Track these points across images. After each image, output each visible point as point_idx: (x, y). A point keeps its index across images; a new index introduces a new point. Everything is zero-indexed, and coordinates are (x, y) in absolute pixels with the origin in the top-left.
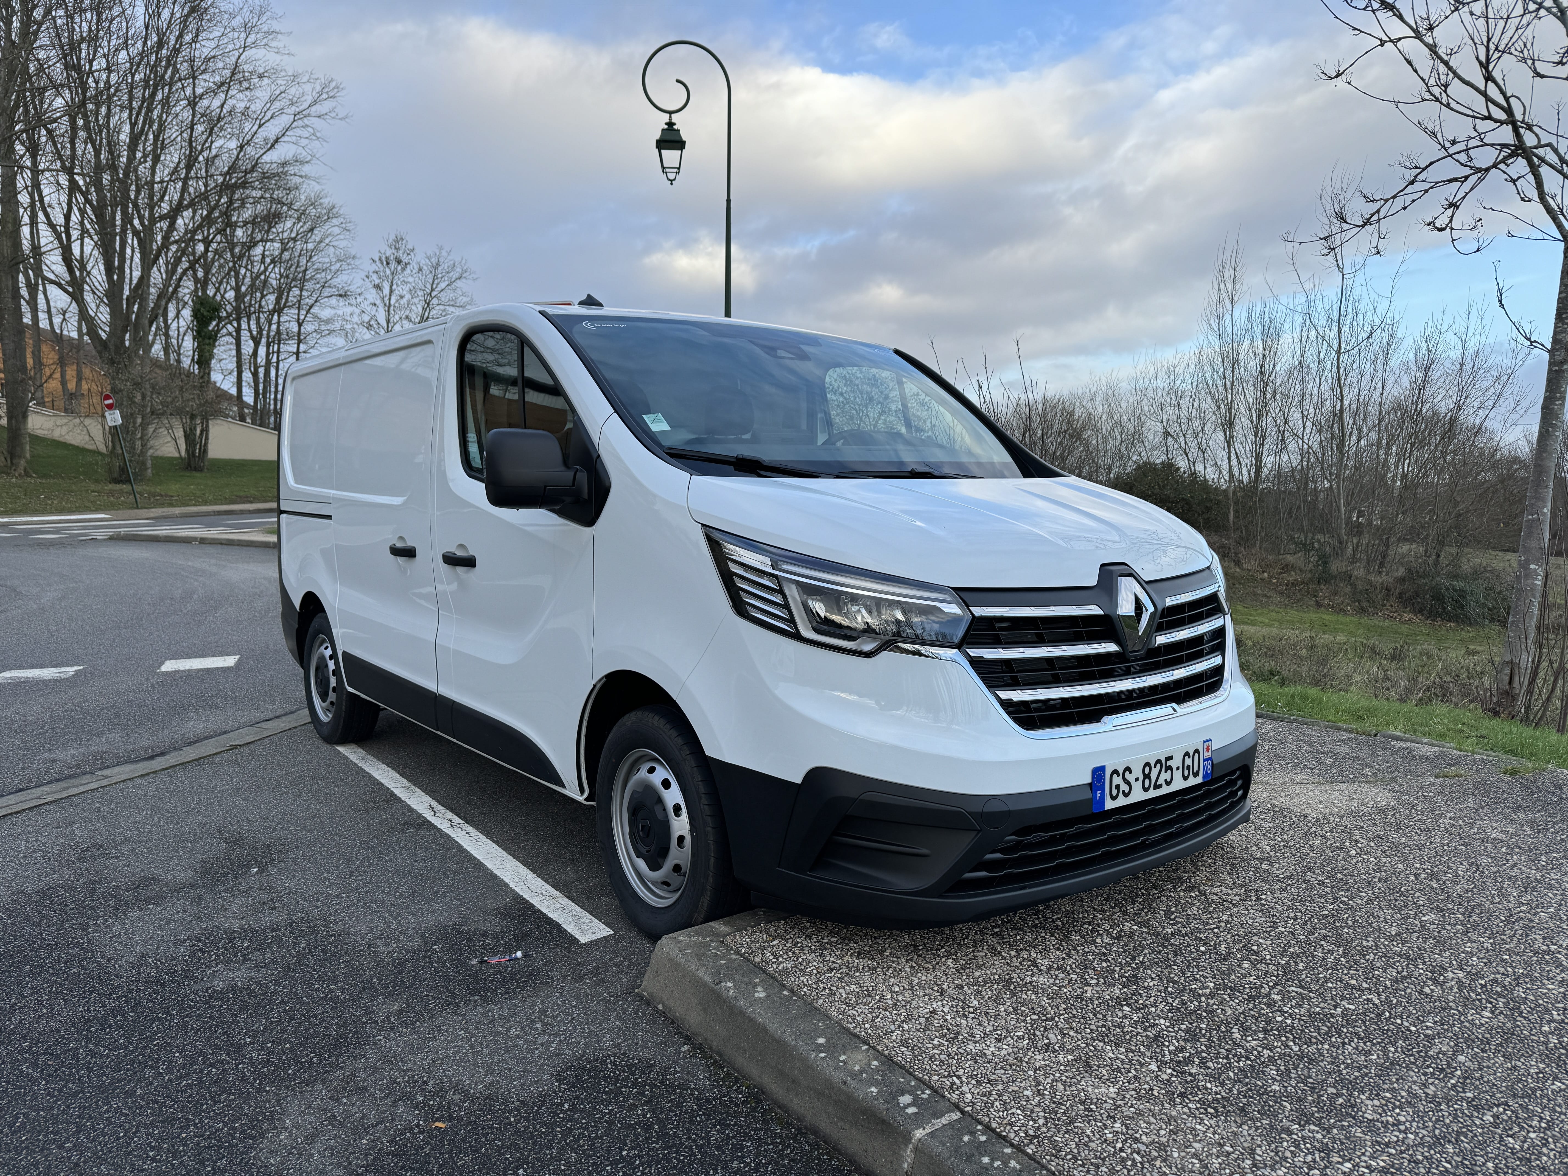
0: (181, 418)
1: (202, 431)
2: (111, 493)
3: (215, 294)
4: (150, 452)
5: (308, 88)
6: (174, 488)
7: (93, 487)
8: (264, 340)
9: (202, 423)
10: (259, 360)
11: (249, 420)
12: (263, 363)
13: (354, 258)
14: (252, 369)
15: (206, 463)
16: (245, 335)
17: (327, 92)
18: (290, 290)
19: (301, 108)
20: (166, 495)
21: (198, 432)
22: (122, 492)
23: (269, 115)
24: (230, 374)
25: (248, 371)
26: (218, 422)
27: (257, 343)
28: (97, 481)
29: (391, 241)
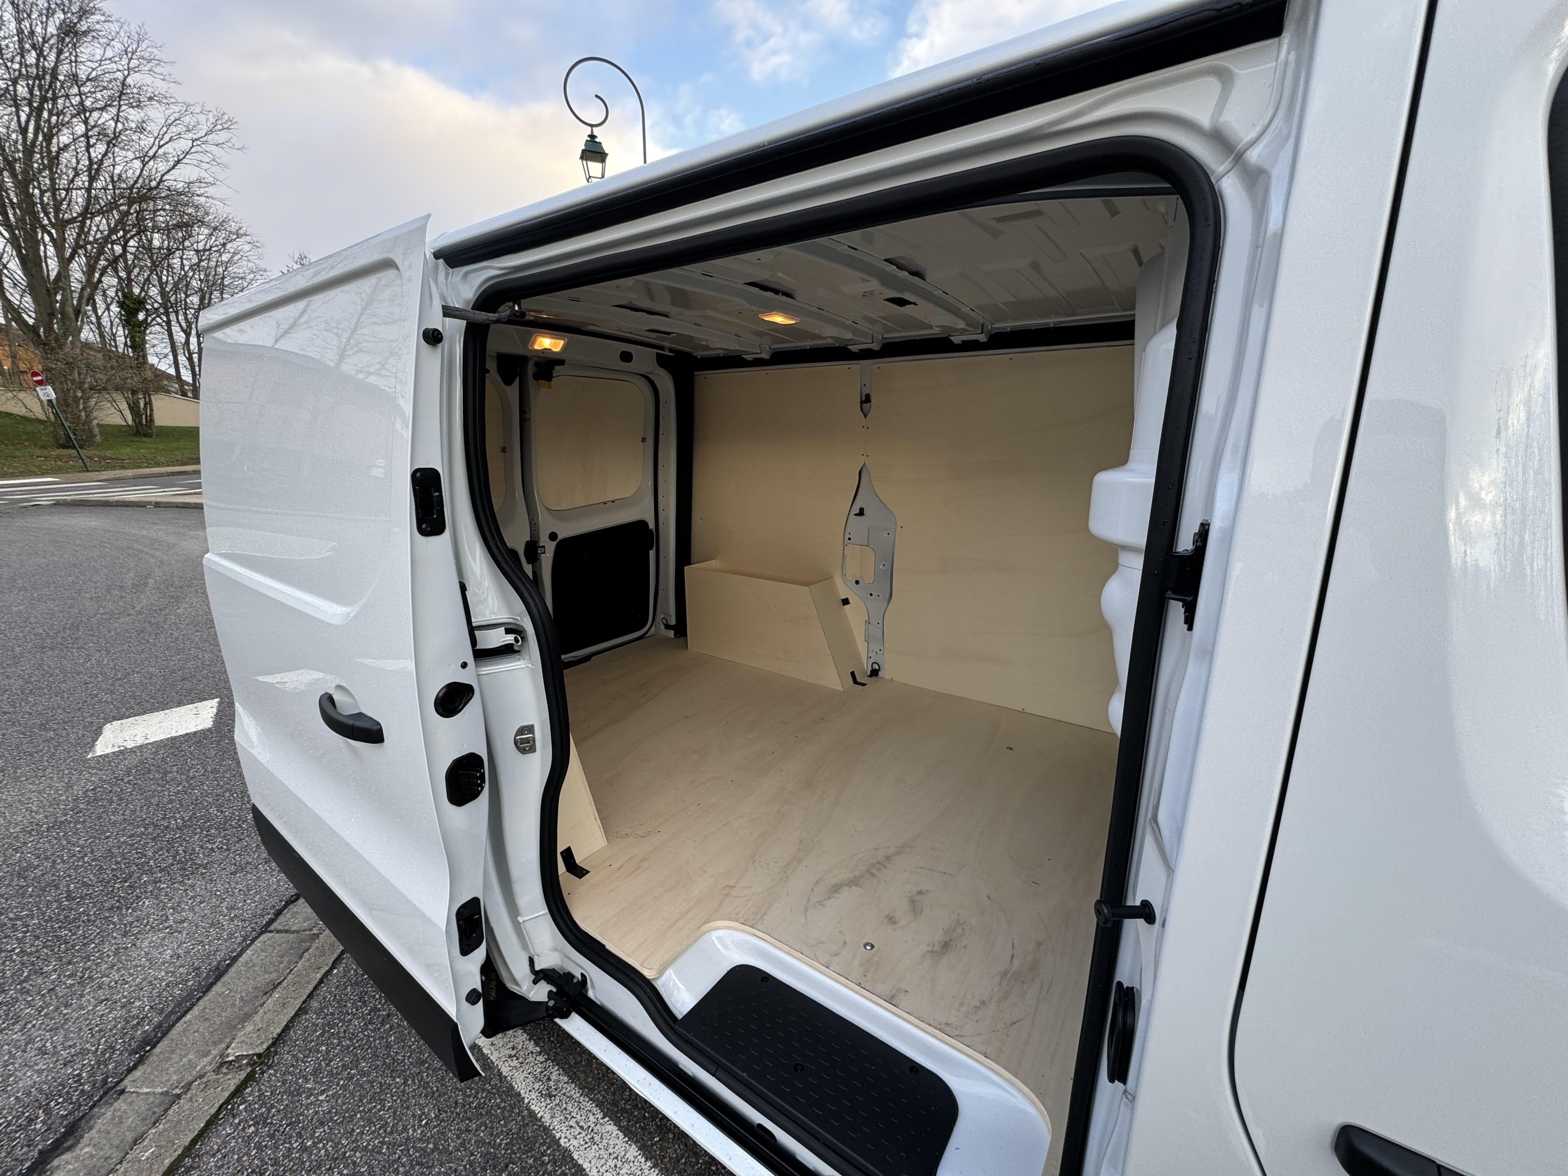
0: (124, 395)
1: (145, 404)
2: (59, 458)
3: (140, 293)
4: (95, 422)
5: (202, 118)
6: (125, 452)
7: (38, 452)
8: (194, 332)
9: (145, 398)
10: (192, 347)
11: (190, 395)
12: (196, 350)
13: (265, 271)
14: (187, 355)
15: (154, 430)
16: (176, 329)
17: (221, 124)
18: (211, 294)
19: (198, 135)
20: (117, 459)
21: (142, 405)
22: (70, 457)
23: (167, 138)
24: (165, 357)
25: (182, 355)
26: (160, 396)
27: (188, 335)
28: (43, 447)
29: (296, 258)
